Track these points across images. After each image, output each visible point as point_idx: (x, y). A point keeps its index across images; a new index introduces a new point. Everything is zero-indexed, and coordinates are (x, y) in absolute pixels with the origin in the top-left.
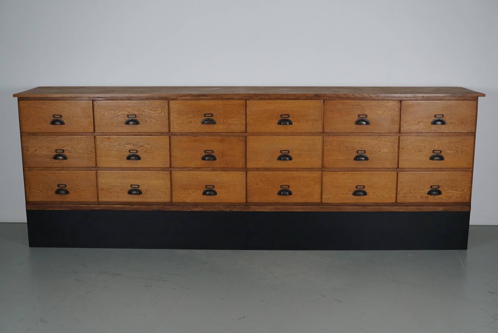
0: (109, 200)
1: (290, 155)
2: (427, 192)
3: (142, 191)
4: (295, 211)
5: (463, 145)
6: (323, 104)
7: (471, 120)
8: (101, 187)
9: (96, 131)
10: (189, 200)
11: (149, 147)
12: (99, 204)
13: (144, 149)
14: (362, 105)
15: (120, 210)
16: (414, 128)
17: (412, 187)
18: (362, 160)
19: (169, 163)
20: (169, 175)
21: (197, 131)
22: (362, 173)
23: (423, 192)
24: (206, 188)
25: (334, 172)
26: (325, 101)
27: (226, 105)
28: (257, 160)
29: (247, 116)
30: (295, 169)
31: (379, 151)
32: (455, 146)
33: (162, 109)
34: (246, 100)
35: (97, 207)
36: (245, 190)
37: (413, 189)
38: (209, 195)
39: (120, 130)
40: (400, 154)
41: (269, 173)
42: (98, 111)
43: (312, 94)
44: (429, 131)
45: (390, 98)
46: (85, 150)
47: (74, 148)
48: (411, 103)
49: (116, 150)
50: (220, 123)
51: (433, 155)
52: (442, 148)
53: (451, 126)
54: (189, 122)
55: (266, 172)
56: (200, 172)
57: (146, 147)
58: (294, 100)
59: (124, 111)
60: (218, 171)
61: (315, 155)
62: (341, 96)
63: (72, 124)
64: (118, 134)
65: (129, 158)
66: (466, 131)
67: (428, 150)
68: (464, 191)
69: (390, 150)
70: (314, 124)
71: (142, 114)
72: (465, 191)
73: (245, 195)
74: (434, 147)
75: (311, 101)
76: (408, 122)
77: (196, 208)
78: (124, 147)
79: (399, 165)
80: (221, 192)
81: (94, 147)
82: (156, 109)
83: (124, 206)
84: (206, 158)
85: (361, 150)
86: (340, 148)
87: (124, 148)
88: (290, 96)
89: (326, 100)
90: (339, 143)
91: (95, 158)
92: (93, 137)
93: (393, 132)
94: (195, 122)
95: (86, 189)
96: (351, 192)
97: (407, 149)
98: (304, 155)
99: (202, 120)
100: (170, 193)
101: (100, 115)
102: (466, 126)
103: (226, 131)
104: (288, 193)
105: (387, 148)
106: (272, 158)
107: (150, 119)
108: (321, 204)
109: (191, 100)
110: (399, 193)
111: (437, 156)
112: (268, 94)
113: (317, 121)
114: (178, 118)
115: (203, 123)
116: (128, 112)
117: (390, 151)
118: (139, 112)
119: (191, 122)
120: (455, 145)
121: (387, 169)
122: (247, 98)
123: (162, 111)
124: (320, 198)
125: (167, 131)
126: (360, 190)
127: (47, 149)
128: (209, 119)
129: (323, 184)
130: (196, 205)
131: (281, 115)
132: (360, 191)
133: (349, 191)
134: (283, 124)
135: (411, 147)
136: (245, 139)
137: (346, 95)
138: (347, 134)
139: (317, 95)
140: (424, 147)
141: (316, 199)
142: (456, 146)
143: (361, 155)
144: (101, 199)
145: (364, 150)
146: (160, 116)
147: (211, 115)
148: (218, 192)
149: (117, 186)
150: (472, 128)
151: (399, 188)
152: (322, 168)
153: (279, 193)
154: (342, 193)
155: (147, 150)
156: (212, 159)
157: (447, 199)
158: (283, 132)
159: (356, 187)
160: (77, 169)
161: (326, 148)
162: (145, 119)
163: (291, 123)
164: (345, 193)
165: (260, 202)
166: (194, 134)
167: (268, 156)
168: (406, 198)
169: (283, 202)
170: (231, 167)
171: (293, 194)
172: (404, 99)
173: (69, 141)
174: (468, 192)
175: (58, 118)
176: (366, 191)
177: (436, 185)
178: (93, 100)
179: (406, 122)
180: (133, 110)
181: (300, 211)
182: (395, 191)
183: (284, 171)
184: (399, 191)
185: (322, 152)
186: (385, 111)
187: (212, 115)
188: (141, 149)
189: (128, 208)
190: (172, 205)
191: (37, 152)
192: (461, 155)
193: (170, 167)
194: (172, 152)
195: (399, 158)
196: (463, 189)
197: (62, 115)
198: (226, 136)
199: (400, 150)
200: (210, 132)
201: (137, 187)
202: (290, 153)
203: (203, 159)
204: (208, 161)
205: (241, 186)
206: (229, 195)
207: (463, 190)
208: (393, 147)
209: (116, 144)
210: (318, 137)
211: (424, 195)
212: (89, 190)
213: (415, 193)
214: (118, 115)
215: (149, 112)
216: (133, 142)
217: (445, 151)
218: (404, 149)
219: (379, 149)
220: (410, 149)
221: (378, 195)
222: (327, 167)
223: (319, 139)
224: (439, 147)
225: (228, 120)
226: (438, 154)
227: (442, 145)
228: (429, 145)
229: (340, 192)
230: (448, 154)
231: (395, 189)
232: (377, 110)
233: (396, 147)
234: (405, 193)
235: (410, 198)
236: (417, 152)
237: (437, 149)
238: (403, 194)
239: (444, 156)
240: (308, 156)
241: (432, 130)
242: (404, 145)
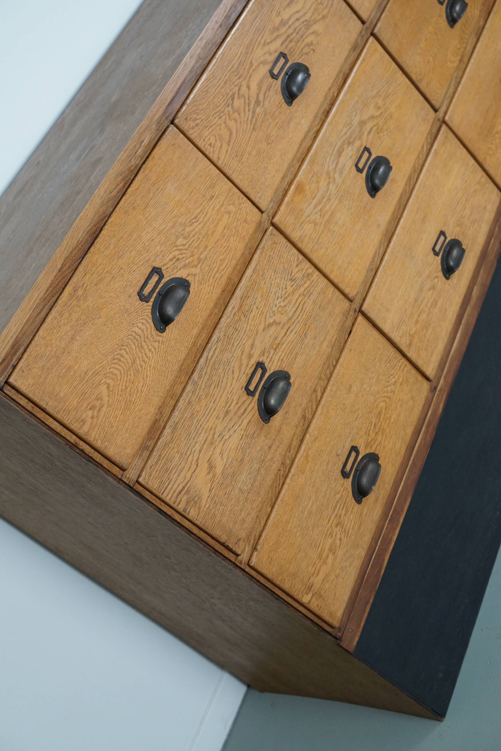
3: (458, 238)
8: (404, 340)
9: (263, 205)
11: (371, 111)
12: (437, 387)
13: (371, 125)
19: (427, 105)
20: (450, 136)
39: (295, 135)
42: (212, 140)
46: (293, 292)
47: (271, 321)
49: (337, 200)
57: (370, 118)
59: (254, 70)
63: (203, 256)
64: (303, 151)
65: (373, 189)
71: (288, 37)
78: (342, 170)
81: (300, 258)
84: (454, 15)
87: (344, 175)
91: (329, 283)
92: (274, 231)
95: (389, 389)
100: (484, 174)
101: (225, 146)
107: (312, 30)
116: (264, 62)
118: (278, 36)
127: (228, 418)
144: (431, 370)
149: (421, 290)
155: (375, 122)
162: (304, 43)
173: (242, 317)
175: (157, 290)
178: (171, 119)
180: (266, 44)
188: (366, 133)
191: (219, 470)
193: (436, 114)
197: (157, 265)
201: (442, 238)
203: (451, 22)
209: (323, 184)
212: (395, 382)
214: (255, 99)
215: (294, 13)
216: (342, 136)
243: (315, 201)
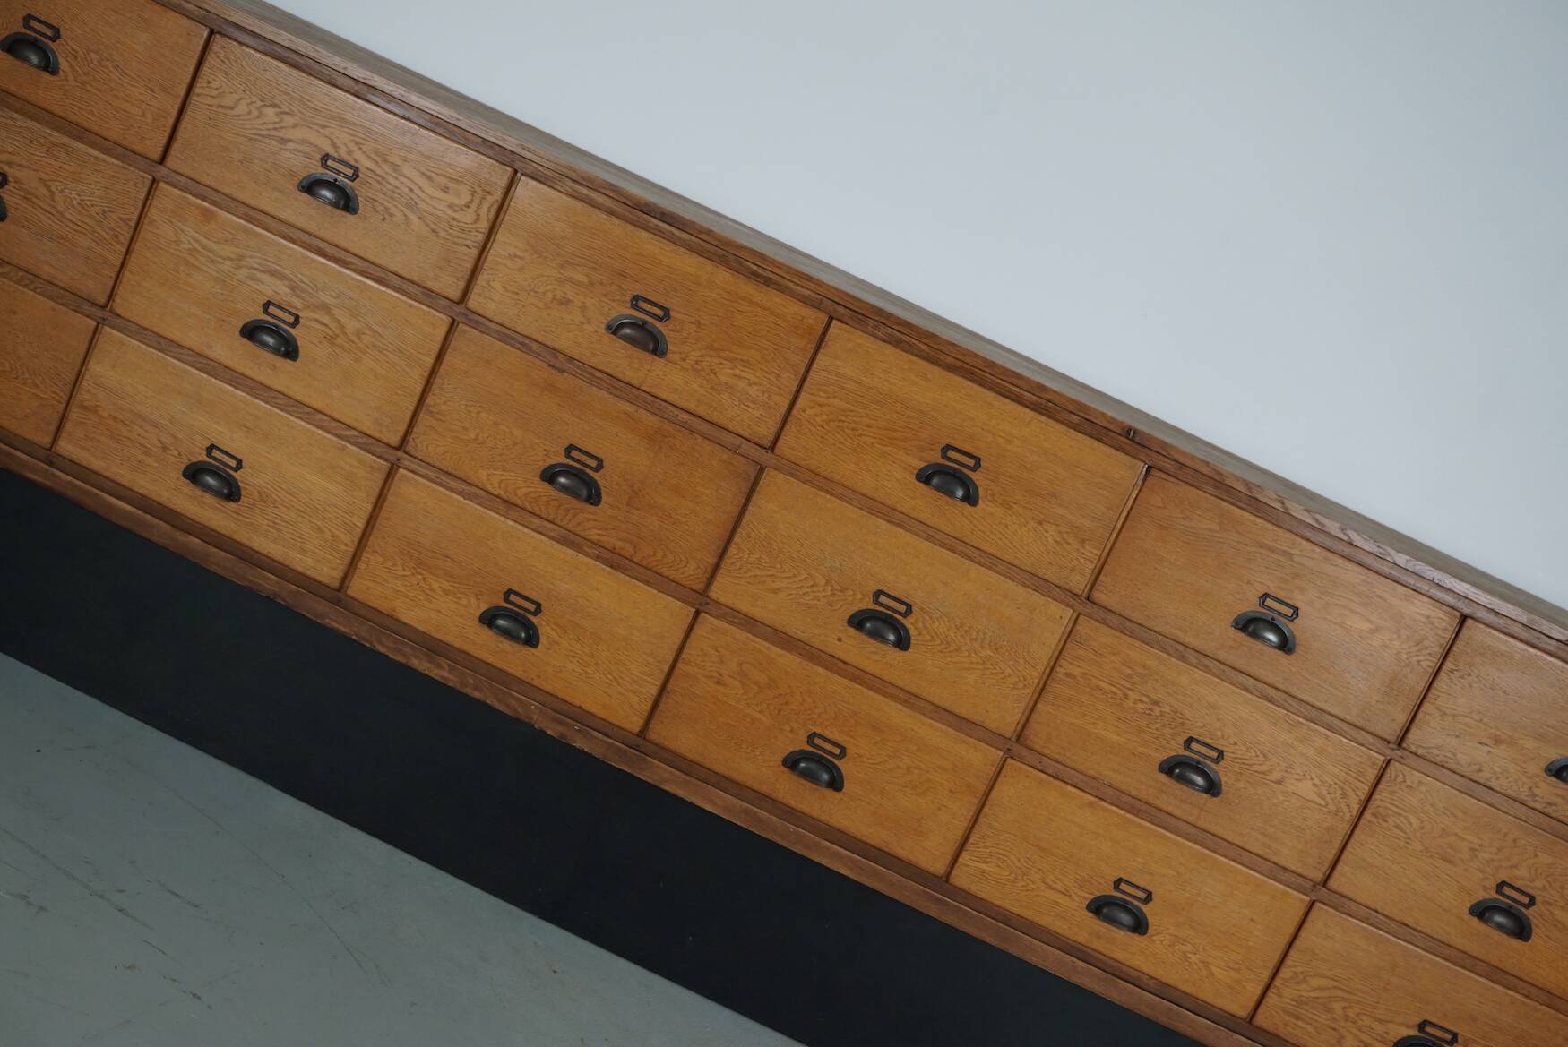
0: (96, 464)
1: (908, 625)
2: (1395, 1040)
3: (243, 493)
4: (824, 862)
6: (1140, 482)
8: (87, 396)
9: (170, 162)
10: (412, 616)
11: (351, 325)
12: (51, 464)
13: (333, 325)
14: (1296, 558)
15: (124, 523)
16: (1468, 754)
17: (1344, 990)
18: (1192, 783)
19: (402, 428)
20: (379, 478)
21: (575, 353)
22: (1168, 839)
23: (1379, 1028)
24: (506, 600)
25: (1054, 777)
26: (1154, 472)
27: (743, 298)
28: (764, 582)
29: (806, 384)
30: (902, 695)
31: (1279, 782)
33: (473, 193)
34: (831, 319)
35: (37, 472)
36: (659, 684)
37: (1343, 999)
38: (505, 633)
39: (267, 201)
40: (1357, 832)
41: (788, 660)
42: (215, 84)
43: (1113, 420)
44: (1523, 797)
45: (1425, 587)
46: (91, 216)
47: (53, 189)
48: (1503, 648)
49: (215, 274)
50: (681, 363)
51: (1496, 900)
52: (1544, 888)
54: (557, 297)
55: (776, 650)
56: (511, 523)
57: (338, 321)
58: (1027, 411)
59: (318, 131)
60: (588, 555)
61: (1010, 675)
62: (1227, 482)
63: (88, 87)
64: (254, 215)
65: (251, 332)
67: (1481, 871)
69: (1328, 798)
70: (1065, 545)
71: (383, 178)
73: (650, 704)
74: (1512, 867)
75: (1096, 443)
76: (1454, 716)
77: (430, 662)
78: (253, 279)
79: (1336, 874)
80: (558, 643)
81: (133, 224)
82: (453, 185)
83: (148, 517)
84: (562, 480)
85: (1208, 741)
86: (1126, 696)
87: (249, 282)
88: (1019, 383)
89: (1160, 470)
90: (1129, 671)
91: (117, 270)
92: (148, 183)
93: (1372, 730)
94: (583, 312)
95: (27, 376)
96: (1087, 895)
97: (1397, 827)
98: (966, 654)
99: (614, 316)
100: (352, 549)
101: (215, 102)
103: (692, 406)
104: (825, 776)
105: (1319, 783)
106: (830, 604)
107: (409, 214)
108: (941, 883)
109: (611, 213)
110: (1278, 988)
111: (1507, 911)
112: (934, 336)
113: (1083, 542)
114: (521, 263)
115: (614, 329)
116: (334, 144)
118: (377, 163)
119: (565, 302)
121: (1277, 871)
122: (841, 309)
123: (472, 200)
124: (948, 860)
125: (455, 293)
126: (1125, 901)
128: (645, 322)
129: (986, 809)
130: (435, 648)
131: (949, 447)
132: (1124, 906)
133: (1081, 887)
134: (938, 488)
135: (1414, 820)
136: (753, 474)
137: (1250, 489)
138: (1182, 651)
139: (1134, 433)
140: (1473, 850)
141: (930, 854)
143: (1198, 763)
144: (65, 447)
145: (1220, 747)
146: (454, 219)
147: (659, 312)
148: (543, 639)
149: (155, 425)
151: (1289, 967)
152: (1014, 739)
153: (791, 762)
154: (1048, 881)
155: (337, 331)
156: (584, 493)
158: (922, 517)
159: (1117, 883)
160: (27, 282)
161: (1065, 667)
162: (387, 204)
163: (971, 498)
164: (1059, 886)
165: (699, 759)
166: (557, 359)
167: (815, 589)
168: (1300, 1023)
169: (793, 803)
170: (645, 563)
171: (845, 790)
172: (1481, 614)
173: (45, 149)
175: (38, 36)
176: (1150, 920)
177: (1449, 1027)
178: (216, 29)
179: (1445, 713)
180: (357, 143)
181: (843, 871)
182: (1266, 974)
183: (854, 679)
184: (1283, 979)
185: (1045, 677)
186: (1378, 629)
187: (666, 315)
188: (317, 316)
189: (160, 531)
190: (338, 602)
193: (398, 448)
194: (434, 388)
195: (1349, 847)
197: (62, 32)
198: (682, 425)
199: (1367, 815)
200: (626, 380)
201: (233, 463)
202: (911, 619)
203: (549, 476)
204: (562, 495)
205: (651, 660)
206: (587, 673)
208: (1342, 788)
209: (226, 250)
210: (1055, 608)
212: (37, 386)
213: (1347, 1018)
214: (286, 137)
215: (417, 184)
216: (297, 277)
217: (1550, 908)
218: (1386, 821)
219: (1281, 771)
220: (1408, 831)
221: (1189, 955)
222: (1037, 747)
223: (1058, 617)
224: (1534, 881)
225: (721, 364)
226: (1516, 905)
227: (1548, 876)
228: (1496, 854)
229: (1040, 870)
230: (1556, 926)
231: (1271, 966)
232: (1351, 611)
233: (1356, 794)
234: (1304, 999)
235: (1316, 1028)
236: (1431, 857)
237: (1518, 884)
238: (1293, 1000)
239: (1537, 926)
240: (980, 667)
241: (1537, 798)
242: (1394, 802)
243: (201, 238)
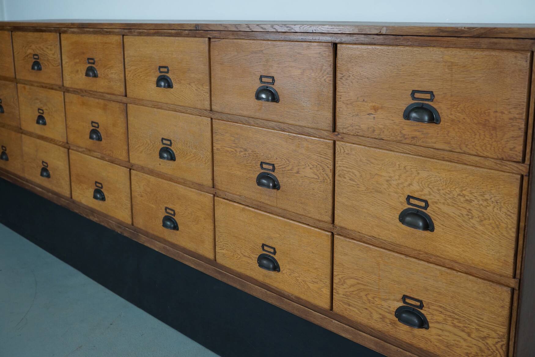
0: (31, 178)
1: (172, 149)
2: (395, 310)
3: (50, 174)
5: (487, 197)
7: (510, 119)
8: (24, 158)
9: (17, 76)
10: (84, 201)
13: (48, 109)
17: (362, 284)
18: (269, 186)
19: (66, 135)
20: (67, 155)
23: (385, 305)
24: (96, 186)
25: (230, 200)
29: (125, 65)
31: (298, 173)
32: (464, 196)
33: (55, 47)
34: (123, 36)
36: (130, 203)
37: (365, 290)
38: (99, 198)
41: (152, 179)
44: (399, 138)
49: (30, 106)
50: (101, 77)
51: (409, 209)
53: (454, 129)
55: (149, 176)
56: (90, 157)
59: (31, 48)
60: (106, 160)
61: (203, 158)
64: (30, 83)
65: (38, 121)
66: (495, 153)
67: (396, 193)
68: (488, 342)
69: (318, 174)
70: (199, 90)
71: (42, 54)
72: (490, 342)
73: (131, 211)
74: (410, 185)
76: (351, 104)
77: (93, 216)
78: (35, 103)
79: (336, 216)
80: (108, 197)
81: (17, 100)
82: (51, 47)
84: (94, 136)
85: (268, 161)
86: (236, 150)
87: (35, 105)
90: (233, 138)
91: (19, 116)
92: (16, 86)
94: (81, 72)
96: (256, 256)
98: (189, 154)
99: (86, 69)
100: (69, 183)
101: (17, 53)
102: (494, 135)
103: (107, 91)
104: (174, 226)
105: (312, 166)
106: (154, 151)
107: (48, 62)
108: (213, 262)
109: (77, 33)
110: (337, 289)
111: (417, 215)
114: (68, 64)
115: (87, 74)
116: (34, 51)
117: (316, 177)
118: (39, 50)
119: (77, 71)
120: (464, 192)
122: (124, 30)
124: (212, 251)
125: (61, 83)
126: (268, 255)
128: (91, 67)
130: (92, 210)
131: (160, 67)
132: (268, 258)
133: (253, 253)
134: (159, 86)
136: (125, 108)
138: (247, 120)
139: (198, 26)
140: (387, 181)
141: (209, 251)
142: (467, 198)
143: (267, 174)
145: (272, 163)
146: (54, 58)
147: (93, 61)
149: (34, 160)
150: (514, 147)
151: (336, 276)
152: (213, 187)
153: (164, 222)
154: (243, 253)
156: (99, 138)
157: (442, 347)
159: (263, 247)
160: (12, 129)
161: (216, 146)
162: (45, 63)
163: (170, 85)
164: (246, 254)
165: (145, 229)
166: (83, 93)
167: (149, 146)
168: (351, 308)
169: (170, 240)
170: (115, 157)
171: (179, 229)
172: (345, 39)
174: (497, 350)
176: (279, 263)
177: (416, 297)
178: (11, 30)
179: (347, 104)
180: (36, 47)
181: (193, 266)
182: (329, 282)
183: (169, 180)
185: (212, 154)
186: (304, 71)
188: (45, 108)
190: (73, 203)
192: (481, 228)
193: (67, 143)
194: (67, 118)
196: (485, 334)
198: (109, 99)
201: (46, 165)
202: (172, 146)
203: (91, 136)
204: (96, 142)
205: (126, 194)
206: (116, 205)
207: (484, 338)
208: (321, 166)
209: (30, 97)
210: (205, 120)
211: (387, 315)
212: (19, 159)
213: (369, 301)
217: (437, 206)
218: (345, 178)
219: (296, 166)
220: (356, 180)
221: (298, 278)
222: (220, 188)
223: (207, 124)
224: (422, 191)
225: (108, 71)
226: (420, 209)
227: (428, 185)
228: (399, 179)
229: (239, 247)
230: (444, 217)
231: (329, 277)
232: (291, 67)
233: (328, 167)
234: (348, 293)
235: (358, 309)
236: (371, 192)
237: (416, 195)
238: (343, 295)
239: (435, 220)
240: (194, 158)
241: (406, 137)
242: (344, 166)
